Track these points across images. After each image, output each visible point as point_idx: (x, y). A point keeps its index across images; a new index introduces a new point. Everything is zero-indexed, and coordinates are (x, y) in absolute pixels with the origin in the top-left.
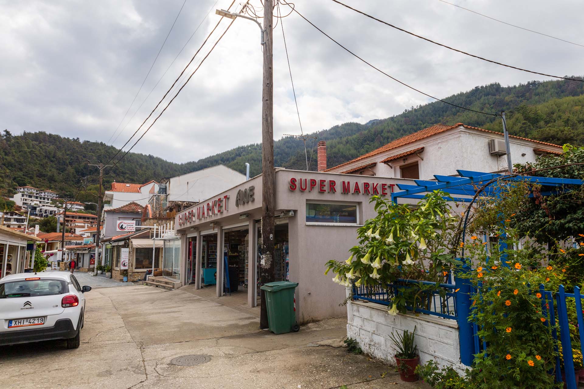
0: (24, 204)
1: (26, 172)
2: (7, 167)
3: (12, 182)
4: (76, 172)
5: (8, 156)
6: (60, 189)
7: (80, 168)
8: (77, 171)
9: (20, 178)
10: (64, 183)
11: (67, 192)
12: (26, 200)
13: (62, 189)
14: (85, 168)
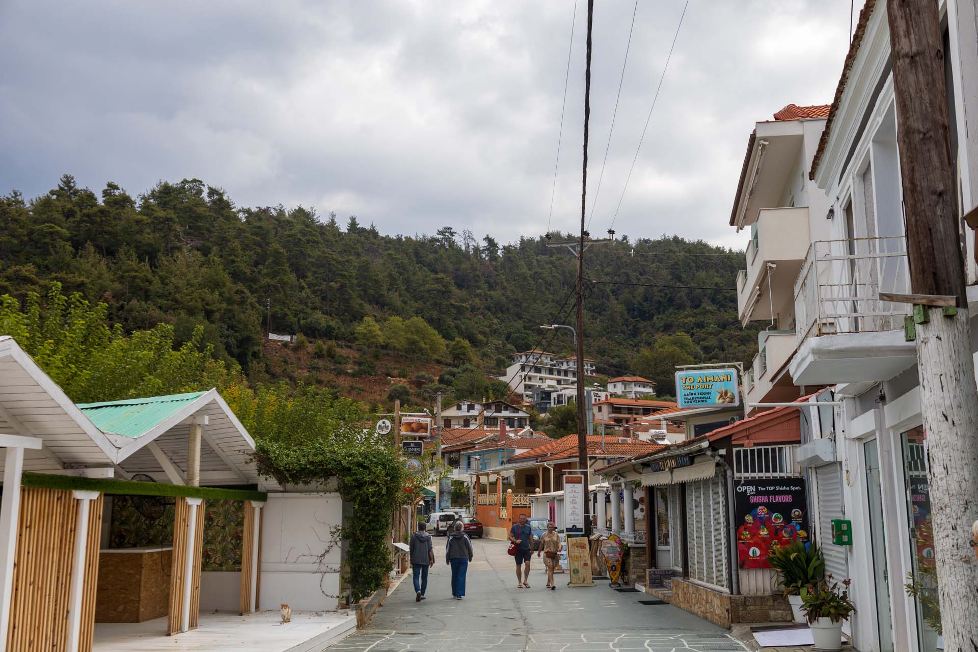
0: (527, 387)
1: (530, 321)
2: (494, 314)
3: (504, 345)
4: (629, 310)
5: (495, 290)
6: (599, 352)
7: (635, 301)
8: (631, 310)
9: (518, 335)
10: (604, 338)
11: (613, 358)
12: (530, 378)
13: (602, 352)
14: (646, 299)
